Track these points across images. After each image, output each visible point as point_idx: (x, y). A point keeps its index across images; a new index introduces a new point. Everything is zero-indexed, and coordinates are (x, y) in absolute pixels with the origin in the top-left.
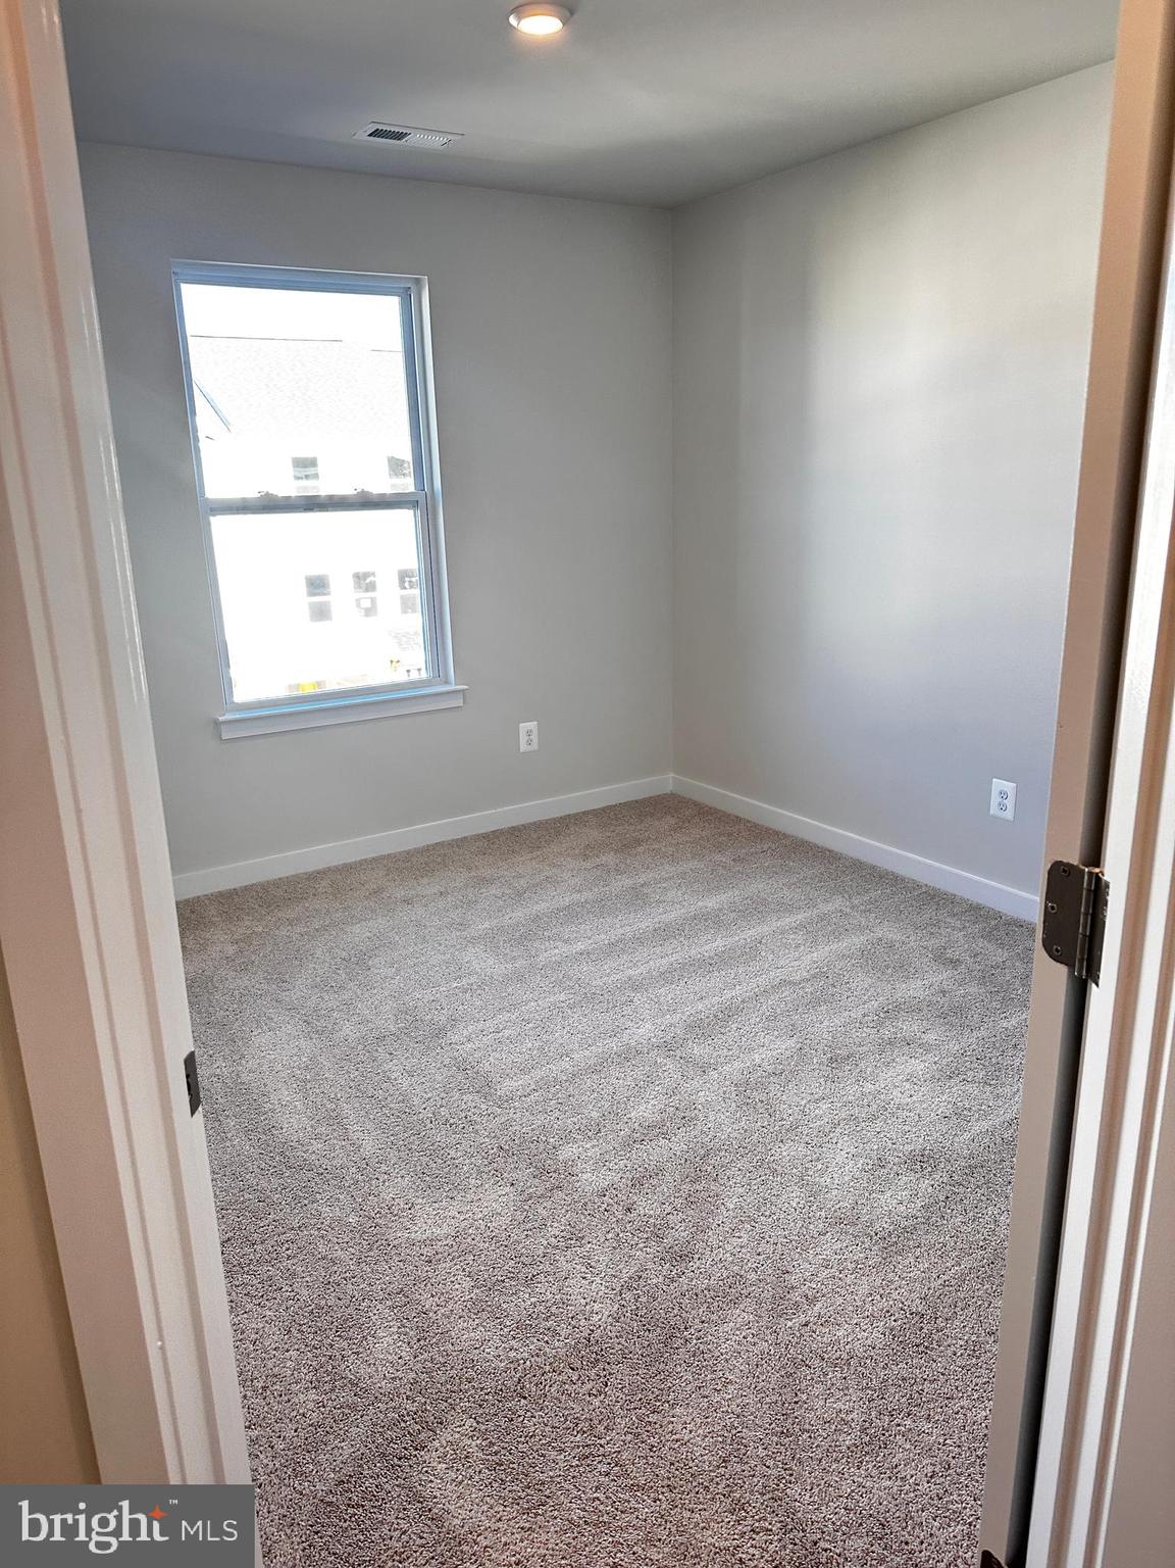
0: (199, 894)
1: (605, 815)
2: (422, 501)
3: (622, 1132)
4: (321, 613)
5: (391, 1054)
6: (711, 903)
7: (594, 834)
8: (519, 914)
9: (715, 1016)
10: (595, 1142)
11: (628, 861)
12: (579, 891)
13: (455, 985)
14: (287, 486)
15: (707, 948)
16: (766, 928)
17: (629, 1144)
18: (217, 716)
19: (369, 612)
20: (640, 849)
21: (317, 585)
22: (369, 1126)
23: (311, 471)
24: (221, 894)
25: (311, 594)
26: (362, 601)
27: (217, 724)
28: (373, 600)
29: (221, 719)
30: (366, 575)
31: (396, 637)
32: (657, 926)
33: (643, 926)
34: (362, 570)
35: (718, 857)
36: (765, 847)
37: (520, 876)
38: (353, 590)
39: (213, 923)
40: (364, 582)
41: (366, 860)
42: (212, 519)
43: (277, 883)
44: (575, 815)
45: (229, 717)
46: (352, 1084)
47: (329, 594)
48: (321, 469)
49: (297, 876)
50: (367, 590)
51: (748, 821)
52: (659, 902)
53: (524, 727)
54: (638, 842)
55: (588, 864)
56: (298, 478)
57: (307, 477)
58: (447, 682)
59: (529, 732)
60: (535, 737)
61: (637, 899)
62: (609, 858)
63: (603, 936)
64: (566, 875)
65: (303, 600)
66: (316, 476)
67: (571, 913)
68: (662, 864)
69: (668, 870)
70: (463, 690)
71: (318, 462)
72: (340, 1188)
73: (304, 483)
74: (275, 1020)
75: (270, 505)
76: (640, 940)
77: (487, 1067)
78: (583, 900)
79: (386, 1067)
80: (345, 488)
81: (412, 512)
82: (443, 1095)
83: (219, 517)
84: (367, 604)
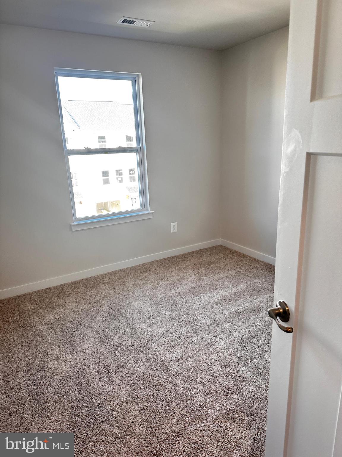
0: (65, 283)
1: (199, 253)
2: (140, 150)
3: (219, 391)
4: (106, 182)
5: (130, 352)
6: (240, 288)
7: (196, 261)
8: (173, 292)
9: (248, 337)
10: (209, 396)
11: (209, 271)
12: (193, 283)
13: (152, 322)
14: (95, 145)
15: (240, 307)
16: (261, 299)
17: (222, 397)
18: (71, 223)
19: (121, 181)
20: (212, 266)
21: (105, 174)
22: (123, 385)
23: (103, 140)
24: (72, 283)
25: (104, 176)
26: (118, 178)
27: (71, 226)
28: (122, 178)
29: (72, 224)
30: (119, 170)
31: (128, 189)
32: (222, 297)
33: (217, 297)
34: (118, 169)
35: (239, 270)
36: (255, 266)
37: (172, 277)
38: (116, 175)
39: (69, 295)
40: (119, 173)
41: (120, 270)
42: (69, 157)
43: (90, 279)
44: (189, 253)
45: (75, 223)
46: (116, 365)
47: (108, 176)
48: (106, 139)
49: (97, 276)
50: (120, 175)
51: (248, 256)
52: (221, 287)
53: (172, 224)
54: (212, 263)
55: (195, 272)
56: (100, 142)
57: (102, 142)
58: (147, 210)
59: (174, 226)
60: (176, 227)
61: (213, 286)
62: (202, 270)
63: (203, 302)
64: (188, 276)
65: (101, 178)
66: (105, 142)
67: (191, 292)
68: (220, 272)
69: (223, 275)
70: (152, 213)
71: (106, 138)
72: (113, 415)
73: (101, 143)
74: (89, 336)
75: (89, 152)
76: (216, 303)
77: (166, 360)
78: (195, 286)
79: (129, 358)
80: (113, 146)
81: (136, 153)
82: (150, 372)
83: (71, 156)
84: (120, 179)
